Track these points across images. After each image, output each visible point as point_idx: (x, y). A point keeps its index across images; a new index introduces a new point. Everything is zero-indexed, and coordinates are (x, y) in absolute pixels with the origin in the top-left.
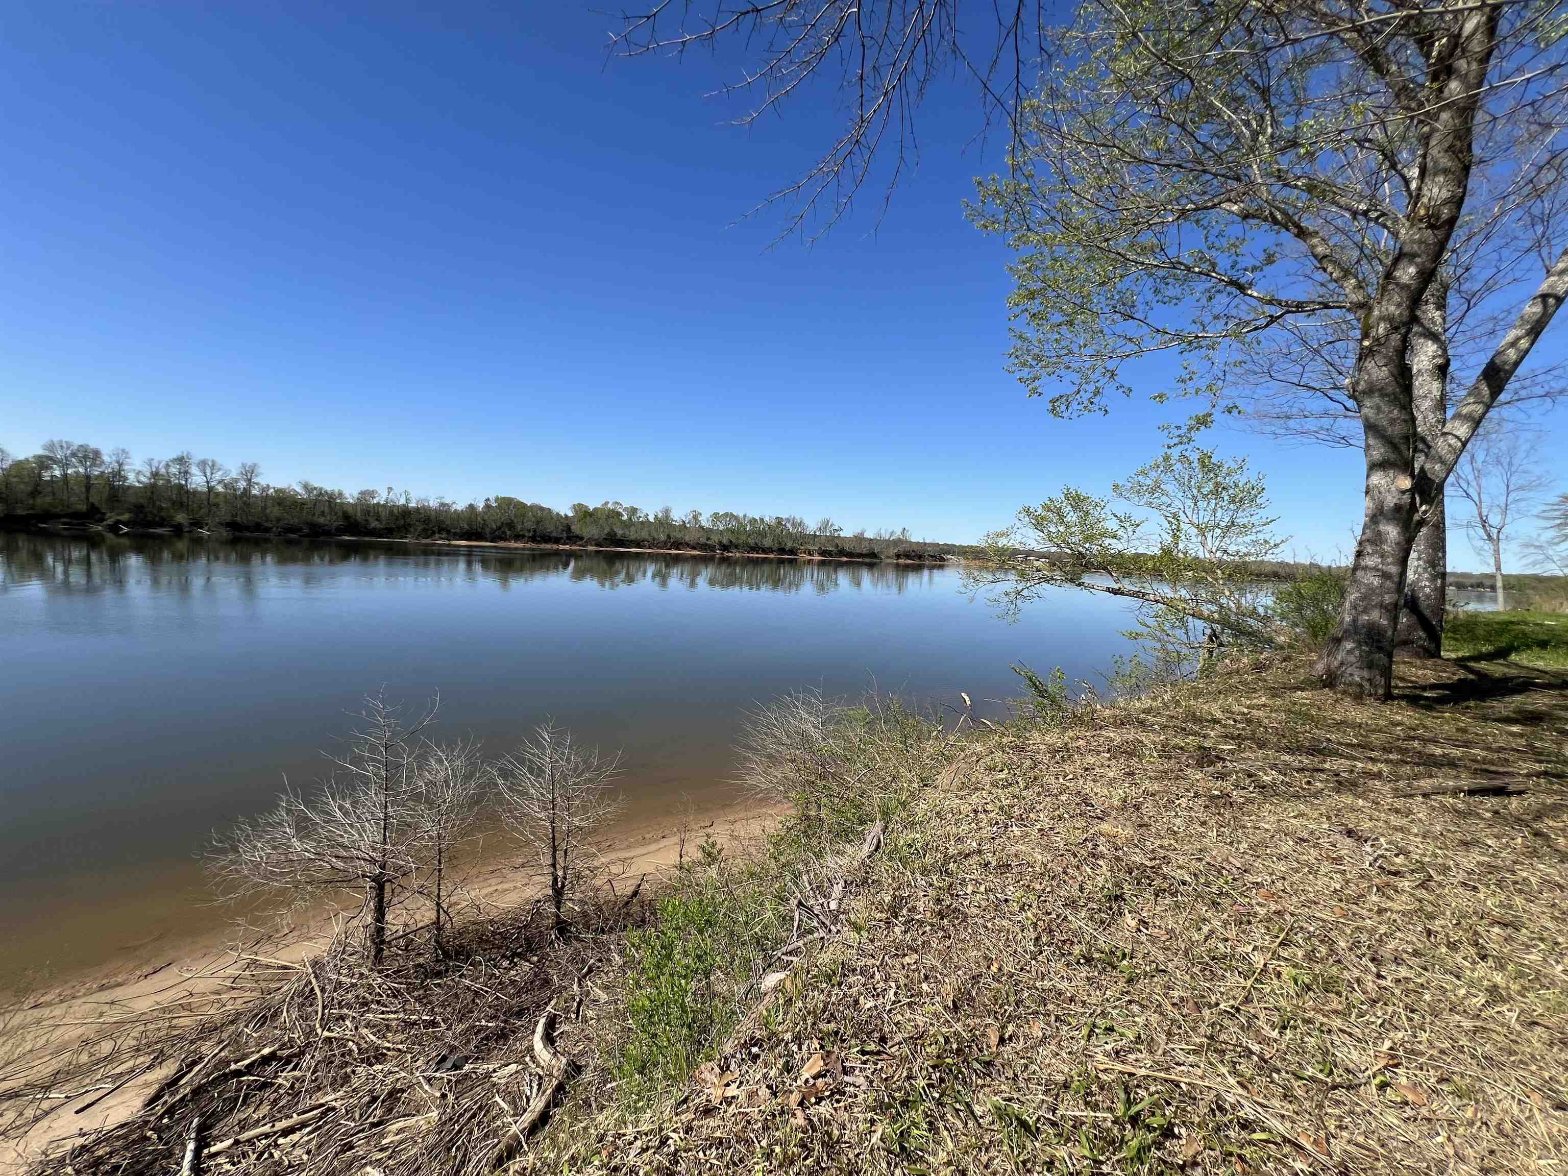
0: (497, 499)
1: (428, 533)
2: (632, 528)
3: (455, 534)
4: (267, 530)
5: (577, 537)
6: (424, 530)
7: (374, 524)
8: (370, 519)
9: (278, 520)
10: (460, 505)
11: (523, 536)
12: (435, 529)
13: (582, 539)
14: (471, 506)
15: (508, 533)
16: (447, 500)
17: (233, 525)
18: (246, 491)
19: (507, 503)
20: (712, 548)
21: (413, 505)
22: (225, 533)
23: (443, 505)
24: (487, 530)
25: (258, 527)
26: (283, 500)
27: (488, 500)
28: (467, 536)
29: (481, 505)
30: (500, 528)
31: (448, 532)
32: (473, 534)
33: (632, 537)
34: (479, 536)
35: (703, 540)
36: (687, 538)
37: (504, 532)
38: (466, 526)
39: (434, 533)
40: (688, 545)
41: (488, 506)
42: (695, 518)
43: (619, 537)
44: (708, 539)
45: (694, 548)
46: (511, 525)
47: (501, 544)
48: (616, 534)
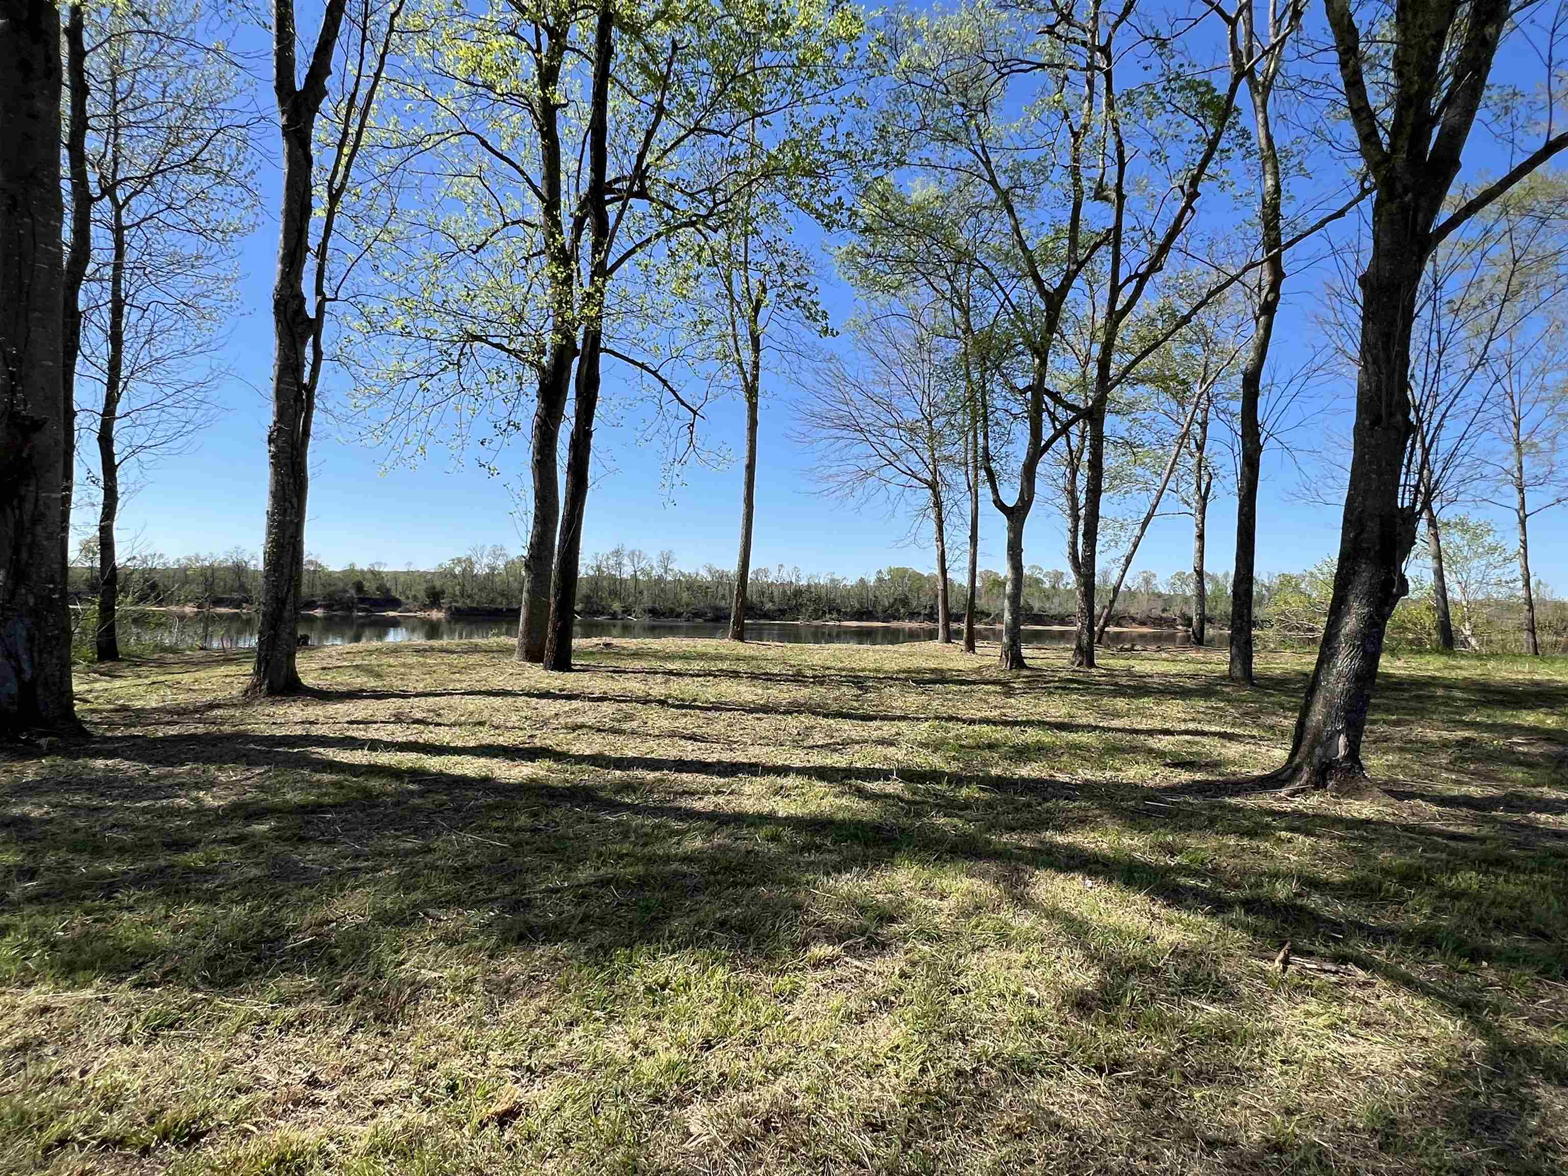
0: (890, 571)
1: (818, 614)
2: (1056, 600)
3: (846, 613)
4: (679, 615)
5: (982, 613)
6: (816, 611)
7: (769, 606)
8: (765, 600)
9: (688, 605)
10: (851, 580)
11: (919, 614)
12: (826, 609)
13: (988, 615)
14: (862, 580)
15: (902, 610)
16: (836, 577)
17: (653, 612)
18: (660, 578)
19: (901, 574)
20: (1171, 623)
21: (804, 582)
22: (647, 620)
23: (832, 580)
24: (880, 609)
25: (673, 613)
26: (691, 585)
27: (880, 572)
28: (860, 615)
29: (872, 580)
30: (892, 606)
31: (839, 611)
32: (864, 613)
33: (1052, 612)
34: (869, 616)
35: (1157, 612)
36: (1132, 611)
37: (898, 610)
38: (857, 605)
39: (824, 613)
40: (1134, 619)
41: (880, 580)
42: (1147, 581)
43: (1035, 611)
44: (1164, 610)
45: (1143, 623)
46: (905, 602)
47: (894, 624)
48: (1032, 608)
